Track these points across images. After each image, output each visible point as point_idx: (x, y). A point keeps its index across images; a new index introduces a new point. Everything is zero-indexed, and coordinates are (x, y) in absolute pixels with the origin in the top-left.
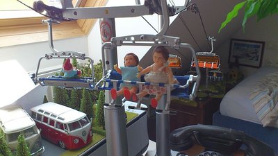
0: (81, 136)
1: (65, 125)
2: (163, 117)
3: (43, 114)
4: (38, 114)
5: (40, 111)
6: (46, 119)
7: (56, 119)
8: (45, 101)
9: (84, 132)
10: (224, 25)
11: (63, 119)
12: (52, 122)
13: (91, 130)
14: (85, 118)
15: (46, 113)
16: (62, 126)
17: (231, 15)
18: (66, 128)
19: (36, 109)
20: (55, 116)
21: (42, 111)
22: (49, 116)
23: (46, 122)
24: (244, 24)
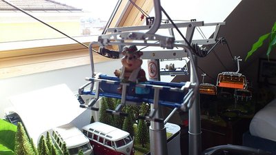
0: (125, 152)
1: (113, 142)
2: (195, 138)
3: (93, 132)
4: (89, 133)
5: (90, 129)
6: (96, 137)
7: (105, 137)
8: (93, 121)
9: (128, 149)
10: (250, 54)
11: (111, 137)
12: (101, 140)
13: (133, 147)
14: (128, 137)
15: (96, 131)
16: (109, 143)
17: (256, 46)
18: (114, 145)
19: (87, 128)
20: (104, 135)
21: (93, 130)
22: (99, 134)
23: (96, 140)
24: (268, 54)
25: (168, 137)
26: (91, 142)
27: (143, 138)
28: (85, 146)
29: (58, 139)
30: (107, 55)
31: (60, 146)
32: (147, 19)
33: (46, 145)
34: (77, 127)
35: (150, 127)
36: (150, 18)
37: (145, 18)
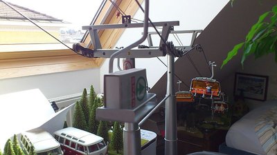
1: (85, 147)
3: (65, 137)
4: (61, 138)
5: (62, 134)
6: (67, 142)
7: (77, 142)
8: (66, 126)
10: (225, 62)
11: (84, 142)
12: (73, 144)
13: (107, 153)
14: (102, 142)
15: (68, 136)
16: (82, 148)
17: (232, 54)
18: (86, 150)
19: (59, 133)
20: (77, 139)
21: (65, 135)
22: (71, 139)
23: (68, 145)
24: (242, 62)
25: (143, 144)
26: (62, 147)
27: (118, 143)
28: (55, 150)
29: (27, 144)
30: (81, 52)
31: (28, 150)
32: (123, 17)
33: (12, 149)
34: (48, 131)
35: (124, 129)
36: (126, 17)
37: (121, 16)
